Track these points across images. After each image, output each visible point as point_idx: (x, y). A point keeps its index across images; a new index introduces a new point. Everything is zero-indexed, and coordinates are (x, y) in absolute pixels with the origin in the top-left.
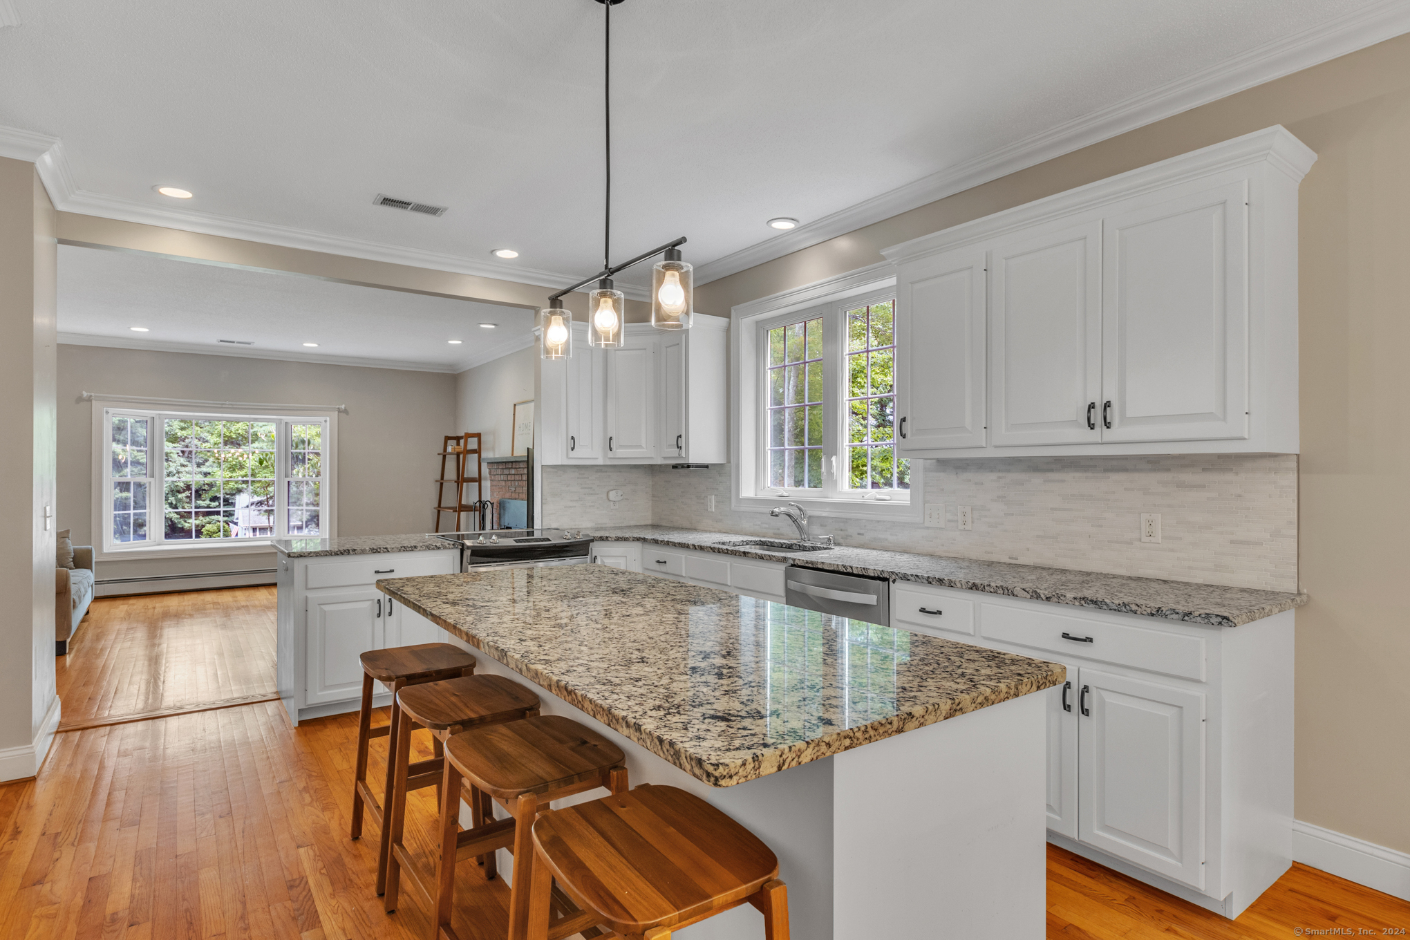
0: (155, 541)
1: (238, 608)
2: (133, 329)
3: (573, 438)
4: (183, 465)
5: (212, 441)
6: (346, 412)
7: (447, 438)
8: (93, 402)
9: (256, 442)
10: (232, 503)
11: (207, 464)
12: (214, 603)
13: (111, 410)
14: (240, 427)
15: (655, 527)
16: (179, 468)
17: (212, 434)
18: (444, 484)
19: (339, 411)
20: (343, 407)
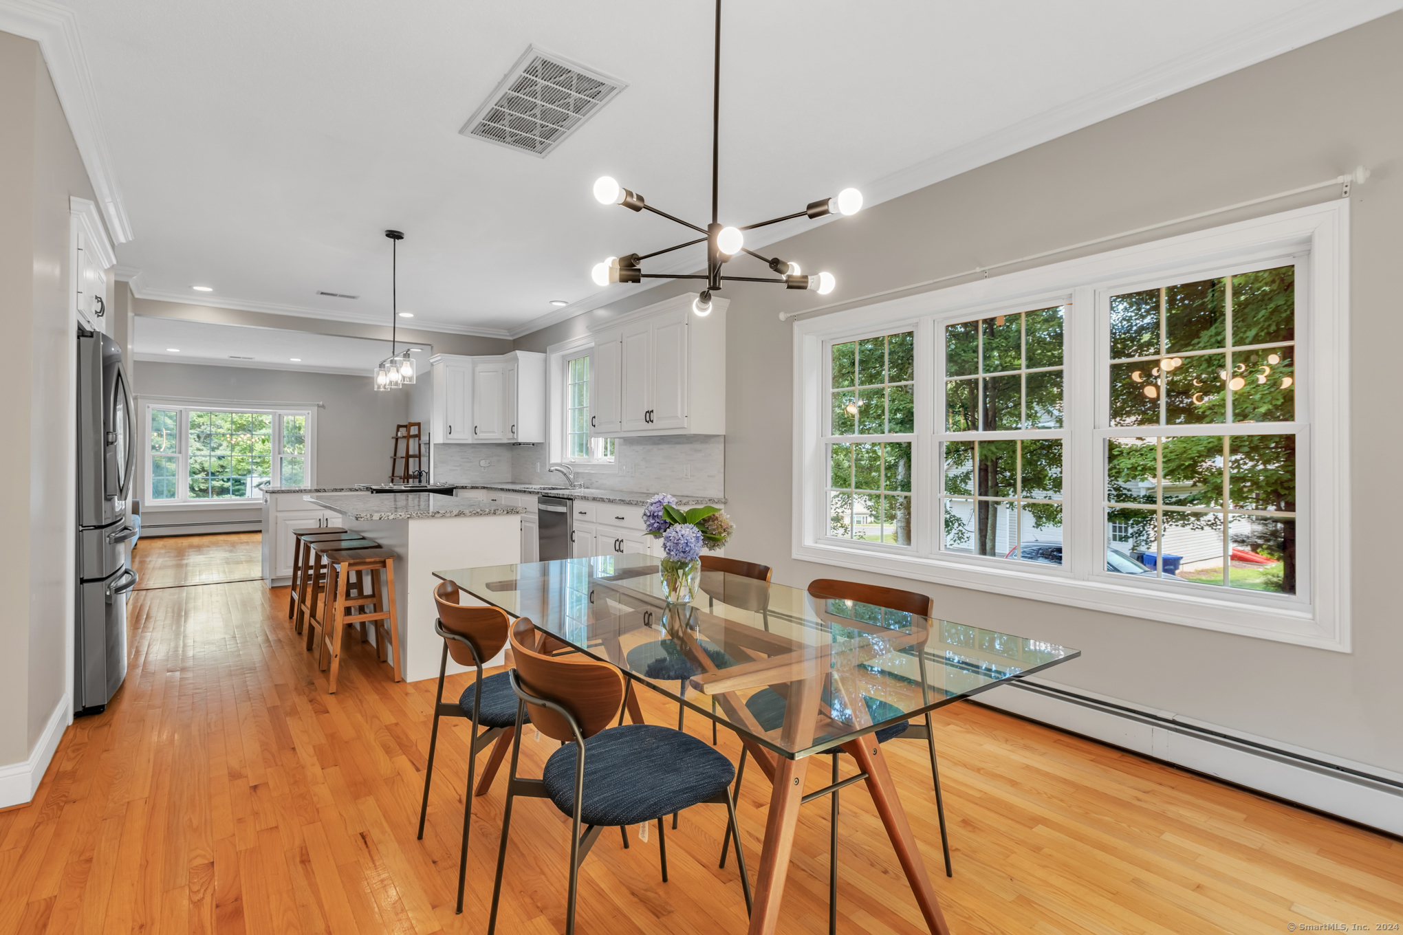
0: (184, 498)
1: (241, 543)
2: (168, 350)
3: (450, 427)
4: (198, 450)
5: (226, 428)
6: (323, 407)
7: (399, 427)
8: (139, 400)
9: (264, 429)
10: (244, 483)
11: (220, 448)
12: (224, 541)
13: (151, 405)
14: (248, 417)
15: (513, 483)
16: (196, 451)
17: (226, 422)
18: (397, 460)
19: (318, 406)
20: (321, 403)
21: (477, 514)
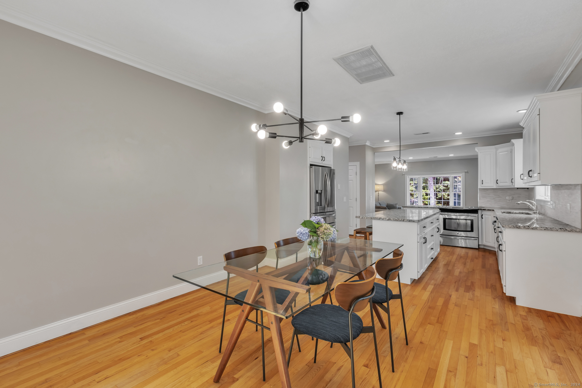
6: (467, 172)
8: (405, 175)
21: (396, 220)
